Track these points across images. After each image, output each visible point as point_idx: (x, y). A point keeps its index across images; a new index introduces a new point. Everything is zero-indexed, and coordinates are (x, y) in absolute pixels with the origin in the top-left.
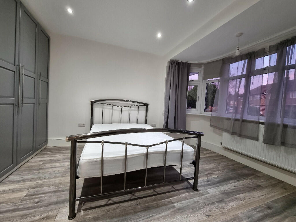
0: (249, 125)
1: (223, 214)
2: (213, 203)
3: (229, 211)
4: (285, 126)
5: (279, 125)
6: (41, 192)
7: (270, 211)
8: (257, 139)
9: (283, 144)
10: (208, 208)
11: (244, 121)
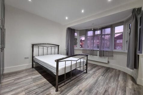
0: (95, 51)
1: (96, 76)
2: (93, 75)
3: (97, 75)
4: (104, 51)
5: (102, 51)
6: (32, 90)
7: (104, 73)
8: (97, 55)
9: (103, 56)
10: (92, 76)
11: (94, 50)
